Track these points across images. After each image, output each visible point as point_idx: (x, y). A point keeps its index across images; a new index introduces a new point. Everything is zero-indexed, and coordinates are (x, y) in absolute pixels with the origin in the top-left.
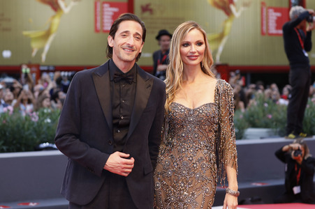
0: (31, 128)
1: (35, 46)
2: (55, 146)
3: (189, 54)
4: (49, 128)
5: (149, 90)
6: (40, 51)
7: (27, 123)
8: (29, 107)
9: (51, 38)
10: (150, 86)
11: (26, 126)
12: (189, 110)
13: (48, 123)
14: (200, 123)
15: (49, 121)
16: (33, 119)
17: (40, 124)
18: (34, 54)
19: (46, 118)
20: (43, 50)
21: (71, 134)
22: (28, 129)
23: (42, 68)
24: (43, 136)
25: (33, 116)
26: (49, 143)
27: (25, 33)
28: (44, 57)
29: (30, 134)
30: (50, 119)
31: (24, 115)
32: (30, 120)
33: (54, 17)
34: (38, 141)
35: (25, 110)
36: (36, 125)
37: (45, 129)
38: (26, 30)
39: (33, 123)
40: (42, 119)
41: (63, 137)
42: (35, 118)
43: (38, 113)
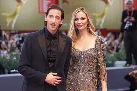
0: (6, 62)
1: (9, 21)
2: (17, 71)
3: (78, 24)
4: (15, 62)
5: (65, 43)
6: (11, 23)
7: (4, 60)
8: (5, 52)
9: (17, 17)
10: (65, 41)
11: (3, 62)
12: (81, 52)
13: (15, 60)
14: (87, 58)
15: (15, 58)
16: (7, 58)
17: (11, 60)
18: (8, 24)
19: (14, 57)
20: (12, 23)
21: (26, 65)
22: (5, 63)
23: (12, 32)
24: (12, 66)
25: (7, 56)
26: (15, 70)
27: (3, 14)
28: (13, 26)
29: (6, 65)
30: (16, 57)
31: (2, 55)
32: (6, 58)
33: (18, 6)
34: (10, 69)
35: (3, 53)
36: (8, 61)
37: (13, 63)
38: (4, 12)
39: (7, 60)
40: (11, 57)
41: (23, 66)
42: (8, 57)
43: (10, 55)
